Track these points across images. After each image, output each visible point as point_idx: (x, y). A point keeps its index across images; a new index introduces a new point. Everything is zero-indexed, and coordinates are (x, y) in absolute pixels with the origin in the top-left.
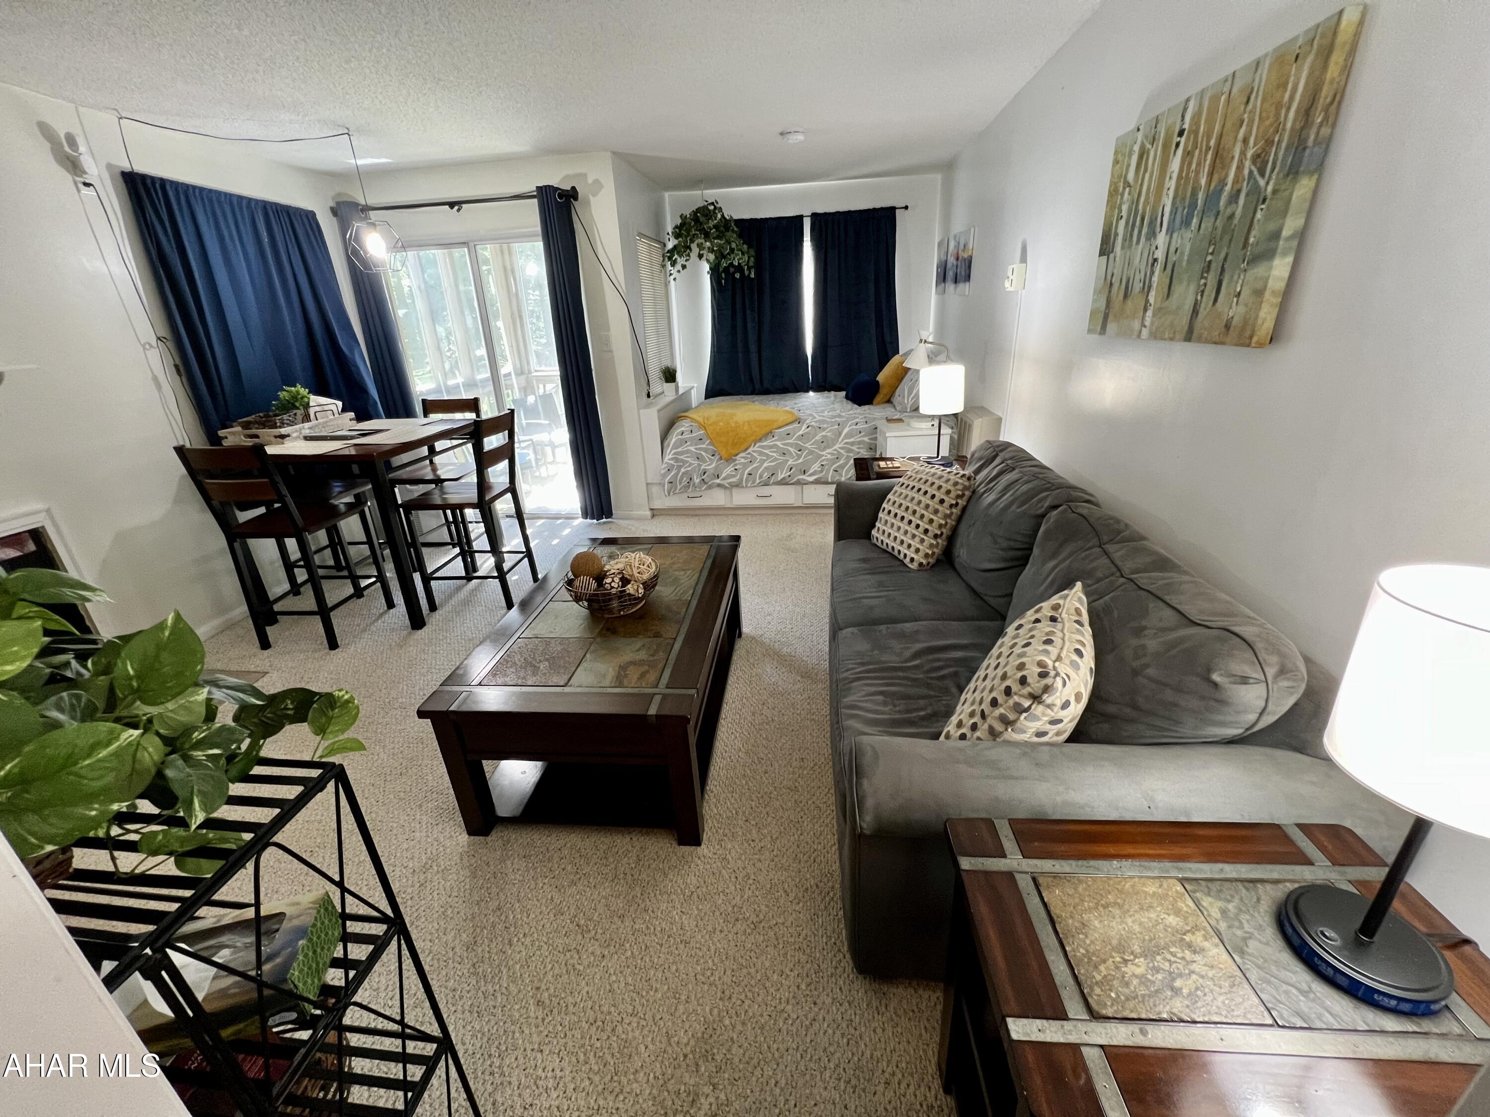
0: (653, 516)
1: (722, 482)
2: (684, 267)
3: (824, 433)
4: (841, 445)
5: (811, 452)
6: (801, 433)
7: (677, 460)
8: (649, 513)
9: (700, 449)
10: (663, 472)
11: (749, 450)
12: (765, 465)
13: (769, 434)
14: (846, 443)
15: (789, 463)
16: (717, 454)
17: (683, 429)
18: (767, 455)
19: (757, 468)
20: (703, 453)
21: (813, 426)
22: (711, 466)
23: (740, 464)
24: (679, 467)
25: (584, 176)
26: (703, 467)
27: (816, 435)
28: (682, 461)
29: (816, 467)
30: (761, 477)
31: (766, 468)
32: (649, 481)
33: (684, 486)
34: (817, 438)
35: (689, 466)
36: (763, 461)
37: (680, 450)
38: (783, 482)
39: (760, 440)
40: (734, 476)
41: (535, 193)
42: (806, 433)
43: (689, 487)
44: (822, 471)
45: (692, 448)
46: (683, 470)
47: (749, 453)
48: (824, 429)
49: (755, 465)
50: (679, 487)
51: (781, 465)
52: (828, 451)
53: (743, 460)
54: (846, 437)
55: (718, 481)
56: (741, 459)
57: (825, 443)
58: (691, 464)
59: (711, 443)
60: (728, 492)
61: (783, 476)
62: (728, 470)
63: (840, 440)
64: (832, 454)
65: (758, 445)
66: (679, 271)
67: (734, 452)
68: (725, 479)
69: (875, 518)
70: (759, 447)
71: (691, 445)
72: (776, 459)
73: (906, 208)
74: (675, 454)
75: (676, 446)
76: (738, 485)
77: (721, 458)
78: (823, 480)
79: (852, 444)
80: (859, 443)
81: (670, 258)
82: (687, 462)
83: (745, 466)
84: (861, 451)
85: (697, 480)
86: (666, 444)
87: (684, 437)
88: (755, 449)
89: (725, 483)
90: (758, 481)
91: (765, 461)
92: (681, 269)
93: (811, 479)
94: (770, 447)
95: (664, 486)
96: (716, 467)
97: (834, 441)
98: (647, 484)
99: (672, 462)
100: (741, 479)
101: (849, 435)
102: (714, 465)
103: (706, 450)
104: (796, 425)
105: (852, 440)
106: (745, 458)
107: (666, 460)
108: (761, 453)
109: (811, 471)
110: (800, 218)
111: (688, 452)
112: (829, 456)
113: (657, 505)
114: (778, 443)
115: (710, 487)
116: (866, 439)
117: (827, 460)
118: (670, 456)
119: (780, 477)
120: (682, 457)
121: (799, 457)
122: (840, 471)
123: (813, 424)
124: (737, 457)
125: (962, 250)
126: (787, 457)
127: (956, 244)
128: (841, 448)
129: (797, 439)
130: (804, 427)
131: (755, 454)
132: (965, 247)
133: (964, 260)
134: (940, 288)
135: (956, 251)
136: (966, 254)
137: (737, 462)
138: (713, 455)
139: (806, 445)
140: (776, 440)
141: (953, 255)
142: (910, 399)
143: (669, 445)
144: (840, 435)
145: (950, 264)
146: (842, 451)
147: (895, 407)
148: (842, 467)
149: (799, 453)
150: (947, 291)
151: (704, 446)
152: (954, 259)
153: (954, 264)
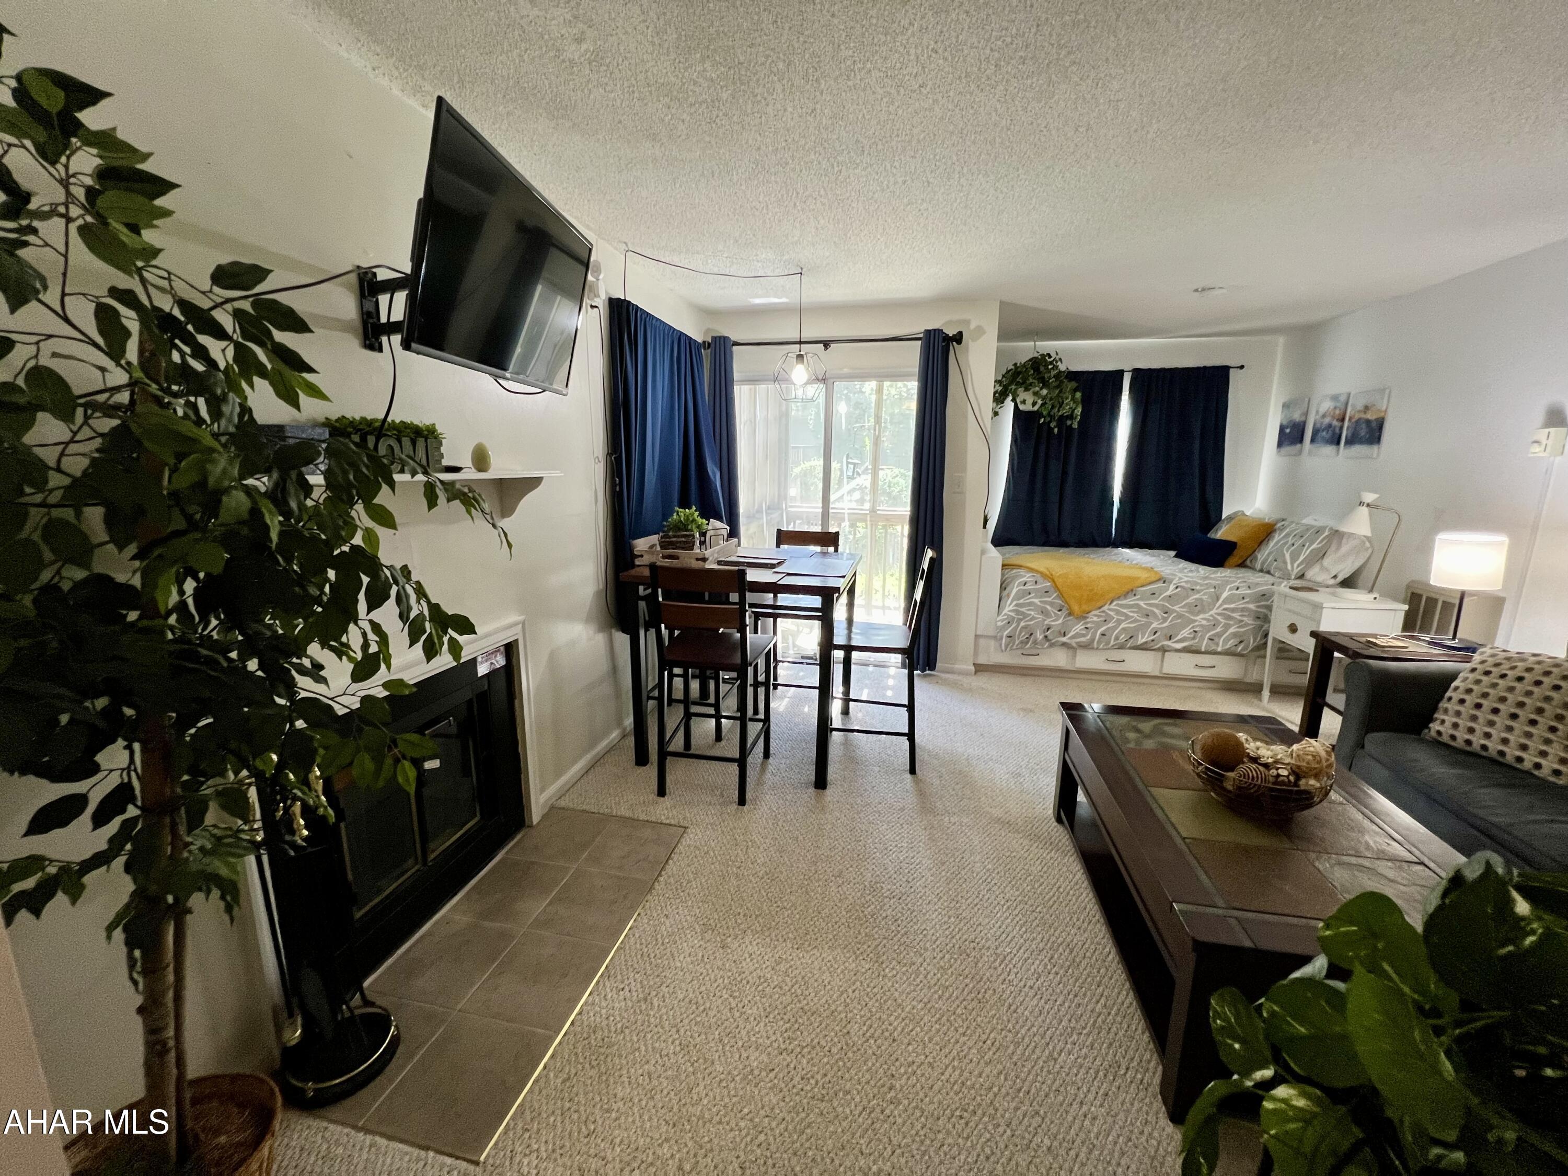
0: (976, 672)
1: (1068, 641)
3: (1197, 596)
4: (1219, 611)
5: (1180, 616)
6: (1168, 593)
7: (1017, 612)
8: (973, 668)
9: (1046, 602)
10: (999, 624)
11: (1105, 608)
12: (1123, 626)
13: (1131, 592)
14: (1224, 609)
15: (1153, 626)
16: (1064, 609)
17: (1025, 579)
18: (1127, 617)
19: (1112, 629)
20: (1049, 607)
21: (1181, 587)
22: (1057, 622)
23: (1093, 622)
24: (1020, 620)
25: (968, 322)
26: (1046, 622)
27: (1188, 597)
28: (1023, 613)
29: (1185, 633)
30: (1117, 638)
31: (1124, 629)
32: (979, 633)
33: (1022, 642)
34: (1189, 600)
35: (1031, 620)
36: (1119, 622)
37: (1021, 601)
38: (1143, 648)
39: (1118, 598)
40: (1084, 636)
41: (921, 336)
43: (1027, 643)
44: (1194, 638)
45: (1036, 601)
46: (1022, 624)
47: (1103, 612)
48: (1198, 592)
49: (1110, 625)
50: (1017, 642)
51: (1143, 628)
52: (1202, 616)
53: (1095, 619)
54: (1224, 602)
55: (1064, 639)
56: (1093, 618)
57: (1199, 608)
58: (1033, 618)
59: (1059, 597)
60: (1070, 652)
61: (1144, 640)
62: (1079, 628)
63: (1218, 605)
64: (1208, 620)
65: (1115, 603)
67: (1087, 608)
68: (1073, 637)
69: (1435, 709)
70: (1117, 605)
71: (1035, 597)
72: (1136, 621)
73: (1242, 367)
74: (1016, 605)
75: (1018, 596)
76: (1087, 646)
77: (1070, 614)
78: (1194, 648)
79: (1233, 610)
80: (1243, 610)
82: (1030, 615)
83: (1098, 626)
85: (1039, 636)
87: (1027, 587)
88: (1112, 607)
89: (1073, 642)
90: (1112, 643)
91: (1122, 621)
93: (1179, 646)
94: (1131, 606)
95: (1001, 639)
96: (1063, 623)
97: (1212, 605)
98: (976, 636)
99: (1013, 614)
100: (1093, 640)
101: (1228, 600)
102: (1060, 621)
103: (1051, 604)
104: (1161, 584)
105: (1232, 606)
106: (1099, 616)
107: (1005, 611)
108: (1118, 612)
109: (1179, 637)
110: (1121, 373)
111: (1030, 604)
112: (1204, 622)
113: (982, 660)
114: (1142, 603)
115: (1052, 645)
116: (1252, 606)
117: (1202, 626)
118: (1011, 608)
119: (1141, 641)
120: (1023, 609)
121: (1165, 620)
122: (1216, 640)
123: (1183, 584)
124: (1090, 615)
125: (1359, 411)
126: (1151, 619)
127: (1338, 405)
128: (1219, 614)
129: (1163, 600)
130: (1172, 587)
131: (1112, 613)
132: (1367, 408)
133: (1358, 422)
134: (1287, 449)
135: (1337, 412)
136: (1363, 416)
137: (1088, 620)
138: (1060, 610)
139: (1175, 608)
140: (1138, 599)
141: (1324, 416)
142: (1295, 565)
143: (1008, 595)
144: (1218, 599)
145: (1315, 424)
146: (1219, 618)
147: (1268, 572)
148: (1219, 635)
149: (1165, 615)
150: (1310, 453)
151: (1049, 599)
152: (1327, 420)
153: (1330, 426)
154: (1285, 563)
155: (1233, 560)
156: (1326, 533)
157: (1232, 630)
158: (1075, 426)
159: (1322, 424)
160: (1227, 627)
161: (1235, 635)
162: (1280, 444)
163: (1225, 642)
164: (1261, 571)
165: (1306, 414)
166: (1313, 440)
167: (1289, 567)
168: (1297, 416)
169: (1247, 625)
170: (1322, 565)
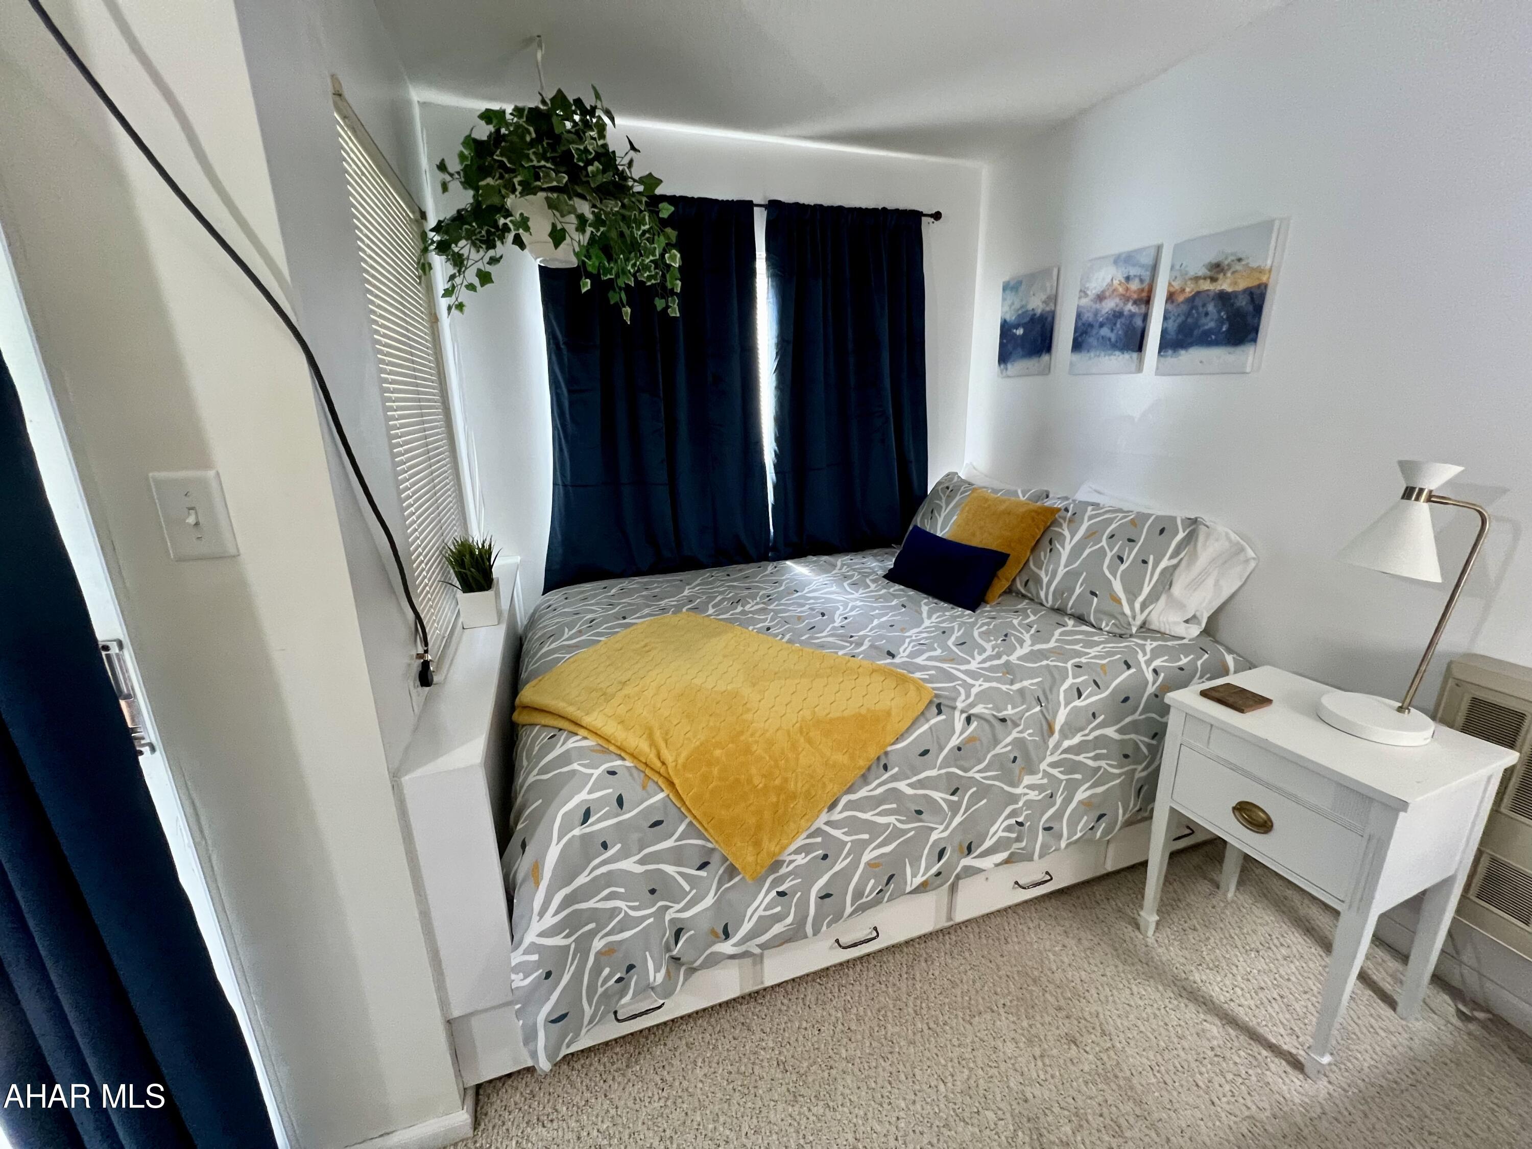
0: (479, 1119)
2: (485, 278)
3: (1014, 734)
4: (1055, 758)
5: (984, 791)
6: (955, 741)
8: (461, 1115)
9: (657, 857)
10: (520, 979)
11: (820, 823)
12: (867, 856)
13: (874, 764)
14: (1065, 751)
15: (934, 836)
16: (715, 860)
17: (583, 796)
18: (869, 826)
19: (845, 875)
20: (670, 869)
21: (979, 717)
22: (701, 905)
23: (796, 874)
24: (586, 944)
26: (669, 917)
27: (996, 742)
29: (998, 829)
30: (858, 894)
31: (873, 862)
32: (456, 1010)
34: (998, 750)
35: (622, 927)
36: (860, 848)
37: (581, 879)
38: (916, 892)
39: (849, 787)
40: (778, 918)
42: (971, 739)
43: (622, 996)
45: (629, 865)
46: (598, 944)
47: (818, 832)
51: (913, 849)
53: (801, 860)
56: (796, 858)
57: (1019, 762)
58: (627, 919)
59: (693, 831)
60: (749, 962)
64: (1039, 787)
65: (841, 804)
66: (471, 287)
67: (774, 838)
70: (850, 806)
71: (624, 854)
72: (898, 833)
73: (937, 216)
74: (568, 901)
76: (789, 938)
77: (732, 871)
79: (1080, 749)
80: (1096, 743)
81: (443, 248)
82: (615, 911)
83: (808, 874)
84: (1103, 763)
85: (653, 967)
86: (523, 866)
87: (596, 826)
88: (836, 816)
89: (752, 946)
90: (852, 902)
91: (864, 844)
92: (476, 281)
94: (873, 803)
96: (718, 902)
97: (1041, 749)
98: (450, 1021)
99: (558, 941)
100: (801, 921)
101: (1069, 729)
102: (709, 901)
103: (677, 856)
104: (935, 721)
105: (1077, 739)
106: (804, 849)
107: (530, 937)
108: (853, 825)
109: (988, 844)
110: (746, 207)
111: (609, 879)
112: (1033, 795)
114: (902, 785)
116: (1111, 732)
117: (1029, 804)
118: (550, 920)
120: (591, 904)
122: (1056, 826)
124: (785, 856)
125: (1196, 279)
126: (928, 820)
127: (1133, 272)
128: (1053, 765)
129: (946, 763)
130: (959, 722)
131: (837, 833)
132: (1217, 269)
133: (1191, 300)
134: (1017, 366)
135: (1134, 286)
136: (1206, 286)
137: (784, 870)
138: (702, 866)
139: (970, 774)
140: (894, 778)
141: (1100, 298)
142: (1137, 606)
143: (536, 871)
144: (1051, 731)
145: (1079, 316)
146: (1055, 772)
147: (1081, 619)
148: (1059, 815)
149: (955, 798)
150: (1072, 370)
151: (669, 843)
152: (1109, 305)
153: (1117, 315)
154: (1118, 601)
155: (1000, 585)
156: (1181, 535)
157: (1081, 795)
158: (675, 312)
159: (1096, 314)
160: (1072, 787)
161: (1086, 804)
162: (1004, 358)
163: (1072, 825)
164: (1060, 611)
165: (1054, 299)
166: (1077, 346)
167: (1127, 610)
168: (1036, 304)
169: (1110, 777)
170: (1170, 596)
